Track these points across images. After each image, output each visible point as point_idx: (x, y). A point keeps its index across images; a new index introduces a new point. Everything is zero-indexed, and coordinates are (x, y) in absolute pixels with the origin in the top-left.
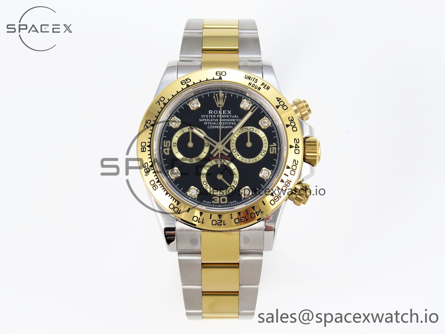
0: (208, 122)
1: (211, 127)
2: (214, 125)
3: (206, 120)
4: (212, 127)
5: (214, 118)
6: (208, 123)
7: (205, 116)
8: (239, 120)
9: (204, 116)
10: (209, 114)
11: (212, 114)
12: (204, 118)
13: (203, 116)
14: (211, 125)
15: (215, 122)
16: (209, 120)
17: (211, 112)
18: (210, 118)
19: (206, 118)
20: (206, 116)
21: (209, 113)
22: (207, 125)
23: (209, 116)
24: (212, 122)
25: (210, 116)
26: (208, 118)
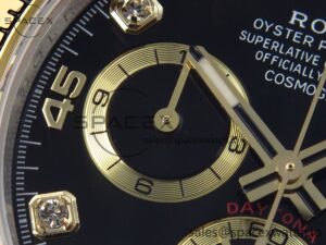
0: (274, 53)
1: (279, 79)
2: (296, 76)
3: (270, 46)
4: (285, 81)
5: (305, 48)
6: (271, 57)
7: (268, 27)
9: (265, 27)
10: (291, 26)
11: (300, 30)
12: (262, 32)
13: (260, 23)
14: (281, 70)
15: (303, 63)
16: (279, 49)
17: (301, 22)
18: (288, 43)
19: (269, 35)
20: (272, 29)
21: (292, 22)
22: (267, 65)
23: (285, 32)
24: (292, 59)
25: (292, 35)
26: (281, 40)
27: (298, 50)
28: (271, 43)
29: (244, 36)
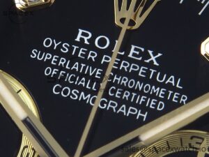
0: (61, 68)
1: (66, 92)
2: (81, 88)
3: (57, 62)
5: (89, 62)
6: (58, 73)
7: (56, 45)
8: (180, 97)
9: (53, 45)
10: (77, 43)
11: (85, 46)
12: (51, 50)
13: (49, 42)
14: (67, 84)
15: (87, 76)
16: (65, 64)
17: (86, 39)
18: (73, 59)
19: (57, 52)
20: (60, 47)
21: (78, 39)
22: (54, 80)
23: (71, 49)
24: (77, 73)
25: (78, 51)
26: (68, 56)
27: (83, 65)
28: (59, 59)
29: (35, 54)
